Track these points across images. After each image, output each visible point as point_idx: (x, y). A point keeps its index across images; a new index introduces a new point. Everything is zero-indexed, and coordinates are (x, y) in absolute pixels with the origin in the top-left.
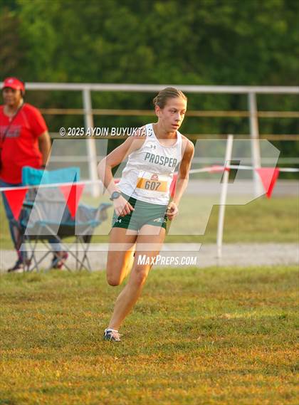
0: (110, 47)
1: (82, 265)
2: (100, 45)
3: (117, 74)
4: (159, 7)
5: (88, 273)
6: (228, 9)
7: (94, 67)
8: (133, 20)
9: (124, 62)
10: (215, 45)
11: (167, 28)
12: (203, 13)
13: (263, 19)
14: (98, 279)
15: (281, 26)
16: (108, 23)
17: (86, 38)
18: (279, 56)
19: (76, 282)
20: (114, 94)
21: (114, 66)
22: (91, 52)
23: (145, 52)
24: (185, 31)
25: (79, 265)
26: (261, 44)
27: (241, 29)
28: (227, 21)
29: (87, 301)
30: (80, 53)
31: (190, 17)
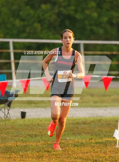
0: (22, 23)
1: (7, 117)
2: (18, 22)
3: (25, 35)
4: (43, 6)
5: (9, 120)
6: (73, 8)
7: (15, 32)
8: (32, 12)
9: (28, 30)
10: (67, 23)
11: (47, 15)
12: (62, 9)
13: (87, 12)
14: (13, 122)
15: (95, 15)
16: (21, 13)
17: (12, 19)
18: (94, 28)
19: (4, 124)
20: (24, 43)
21: (24, 31)
22: (14, 25)
23: (37, 25)
24: (54, 17)
25: (6, 116)
26: (87, 22)
27: (78, 16)
28: (72, 13)
29: (8, 132)
30: (9, 26)
31: (56, 11)
